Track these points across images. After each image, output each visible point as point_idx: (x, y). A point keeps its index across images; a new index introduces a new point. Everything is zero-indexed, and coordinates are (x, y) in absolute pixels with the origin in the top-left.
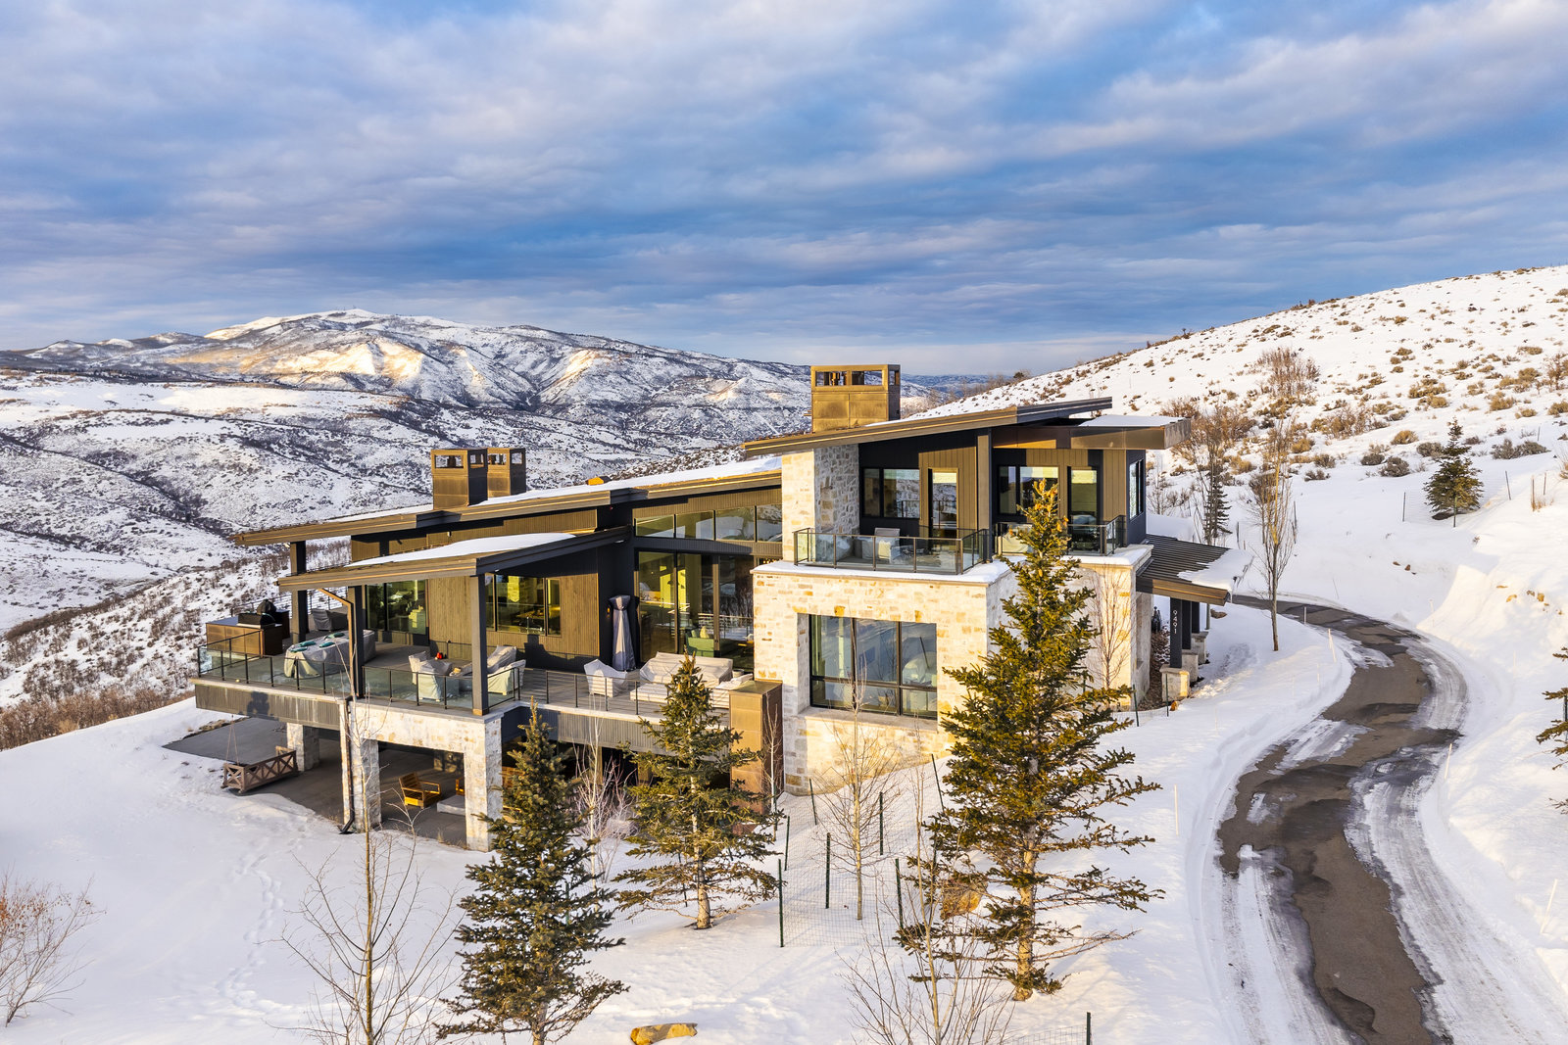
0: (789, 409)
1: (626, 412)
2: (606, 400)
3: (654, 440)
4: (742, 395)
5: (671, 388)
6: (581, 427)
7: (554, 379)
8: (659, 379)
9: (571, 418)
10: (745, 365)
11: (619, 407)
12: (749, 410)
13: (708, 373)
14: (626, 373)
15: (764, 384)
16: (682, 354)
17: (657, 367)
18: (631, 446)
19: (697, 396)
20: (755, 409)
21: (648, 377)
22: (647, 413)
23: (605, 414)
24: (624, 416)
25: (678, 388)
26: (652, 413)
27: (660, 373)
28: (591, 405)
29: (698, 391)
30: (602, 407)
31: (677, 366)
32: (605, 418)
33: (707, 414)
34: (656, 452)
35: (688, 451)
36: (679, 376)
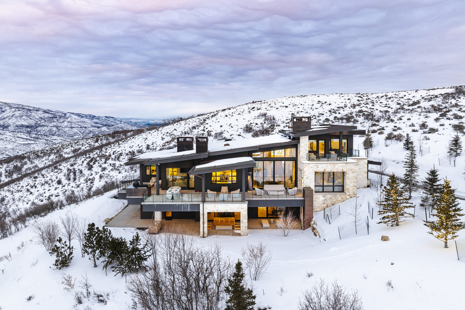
0: (85, 127)
1: (30, 128)
3: (40, 137)
4: (69, 123)
6: (14, 133)
7: (3, 118)
9: (10, 130)
10: (70, 114)
11: (27, 127)
13: (58, 116)
14: (29, 116)
15: (77, 120)
16: (49, 110)
18: (32, 139)
20: (74, 127)
21: (37, 117)
23: (22, 129)
25: (47, 121)
26: (39, 129)
27: (41, 116)
28: (17, 126)
29: (55, 122)
30: (21, 126)
31: (47, 114)
33: (58, 129)
34: (41, 141)
35: (52, 140)
36: (48, 117)
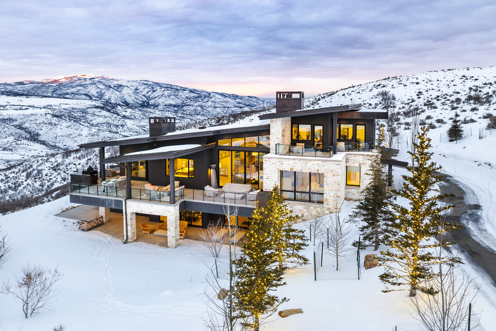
0: (227, 107)
1: (177, 107)
2: (170, 104)
3: (186, 116)
4: (213, 103)
5: (191, 100)
6: (162, 112)
7: (154, 97)
8: (187, 97)
9: (160, 109)
10: (214, 93)
11: (175, 106)
12: (215, 107)
13: (202, 96)
14: (177, 95)
15: (220, 100)
16: (194, 90)
17: (187, 94)
18: (178, 118)
19: (199, 103)
20: (217, 107)
21: (184, 97)
22: (184, 108)
23: (170, 108)
24: (176, 109)
25: (193, 100)
26: (185, 108)
27: (187, 96)
28: (166, 105)
29: (199, 101)
30: (169, 106)
31: (193, 93)
32: (170, 109)
33: (202, 109)
34: (186, 120)
35: (196, 120)
36: (194, 97)
